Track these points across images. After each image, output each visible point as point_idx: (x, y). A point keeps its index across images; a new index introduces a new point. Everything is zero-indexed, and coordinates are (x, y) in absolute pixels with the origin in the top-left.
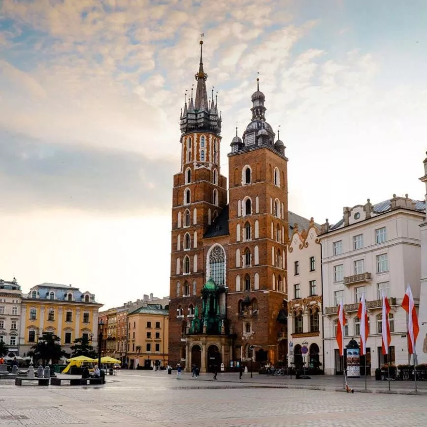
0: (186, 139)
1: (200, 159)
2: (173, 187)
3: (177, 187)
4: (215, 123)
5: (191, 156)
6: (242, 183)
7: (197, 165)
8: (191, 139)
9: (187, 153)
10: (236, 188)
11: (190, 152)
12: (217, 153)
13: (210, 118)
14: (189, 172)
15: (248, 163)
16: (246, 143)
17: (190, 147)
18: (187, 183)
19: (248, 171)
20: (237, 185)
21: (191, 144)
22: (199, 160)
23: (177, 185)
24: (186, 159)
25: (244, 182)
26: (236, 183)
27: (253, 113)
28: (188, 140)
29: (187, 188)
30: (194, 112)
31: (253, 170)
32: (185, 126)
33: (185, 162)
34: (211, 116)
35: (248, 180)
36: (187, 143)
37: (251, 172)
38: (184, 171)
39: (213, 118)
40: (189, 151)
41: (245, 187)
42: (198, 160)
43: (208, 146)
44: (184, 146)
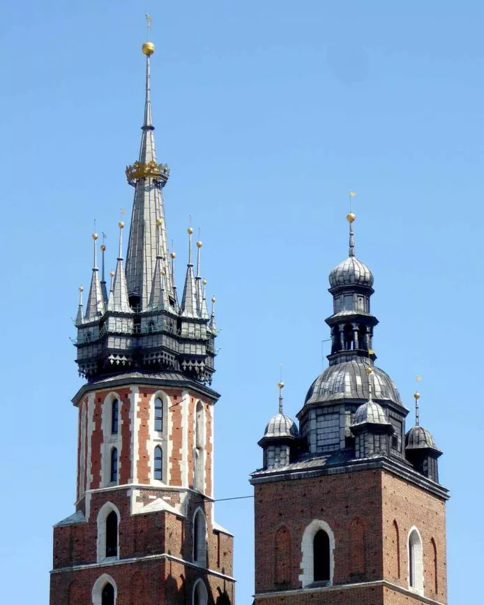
0: (99, 400)
1: (151, 475)
2: (51, 568)
3: (67, 569)
4: (200, 350)
5: (119, 465)
6: (301, 578)
7: (138, 500)
8: (120, 404)
9: (105, 450)
10: (281, 594)
11: (114, 450)
12: (205, 452)
13: (184, 331)
14: (111, 518)
15: (321, 514)
16: (313, 438)
17: (114, 431)
18: (102, 560)
19: (321, 540)
20: (285, 585)
21: (120, 422)
22: (147, 480)
23: (69, 562)
24: (102, 473)
25: (306, 577)
26: (282, 578)
27: (336, 333)
28: (106, 407)
29: (105, 578)
30: (129, 310)
31: (339, 541)
32: (93, 351)
33: (95, 484)
34: (184, 325)
35: (321, 572)
36: (103, 416)
37: (332, 546)
38: (94, 515)
39: (191, 330)
40: (111, 446)
41: (312, 595)
42: (144, 479)
43: (177, 429)
44: (92, 426)
